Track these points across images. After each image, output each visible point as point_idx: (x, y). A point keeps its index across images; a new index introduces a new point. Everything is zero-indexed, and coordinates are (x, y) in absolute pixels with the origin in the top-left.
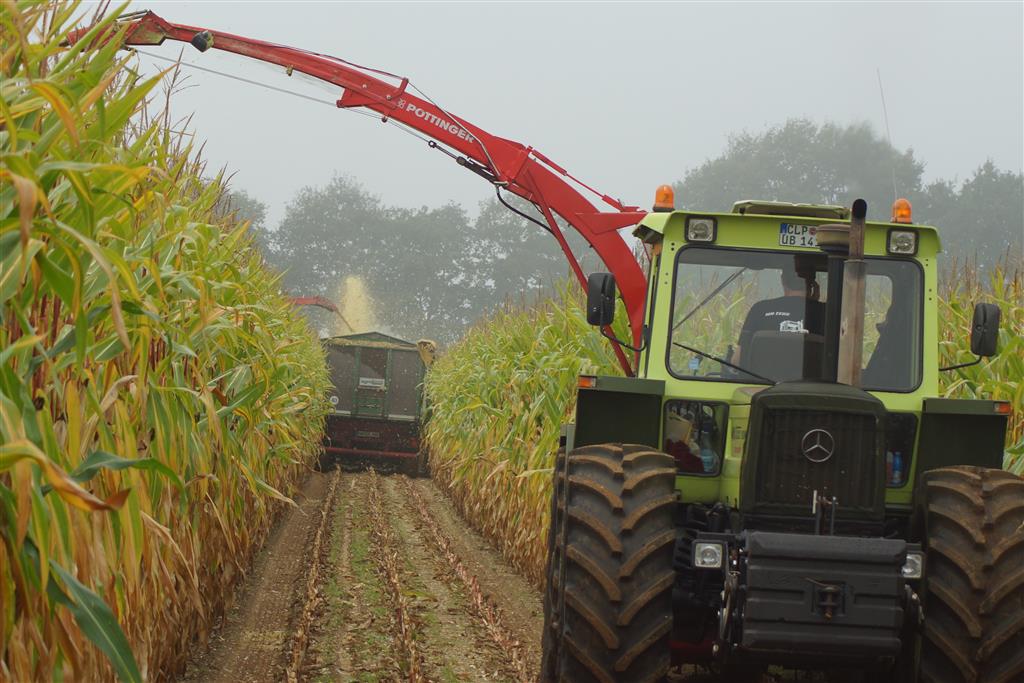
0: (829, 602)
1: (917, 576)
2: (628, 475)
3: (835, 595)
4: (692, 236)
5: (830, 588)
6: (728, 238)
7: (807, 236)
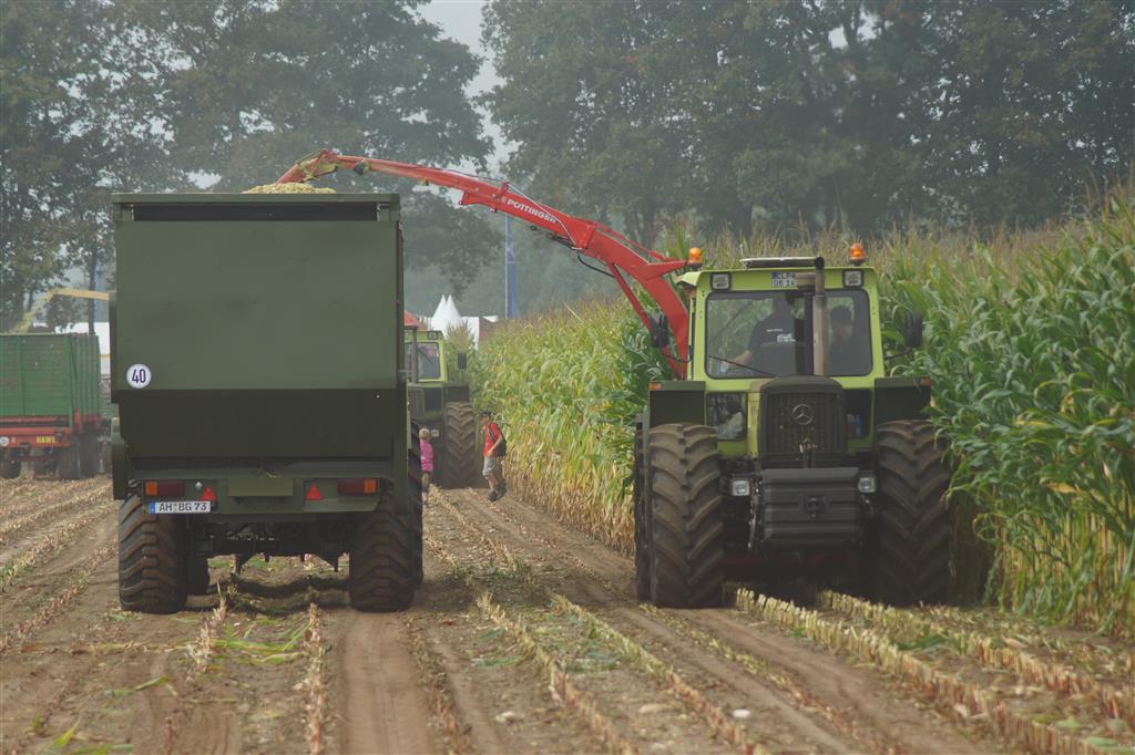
0: (814, 507)
1: (872, 490)
2: (687, 439)
3: (817, 504)
4: (715, 286)
5: (814, 499)
6: (738, 286)
7: (791, 279)
